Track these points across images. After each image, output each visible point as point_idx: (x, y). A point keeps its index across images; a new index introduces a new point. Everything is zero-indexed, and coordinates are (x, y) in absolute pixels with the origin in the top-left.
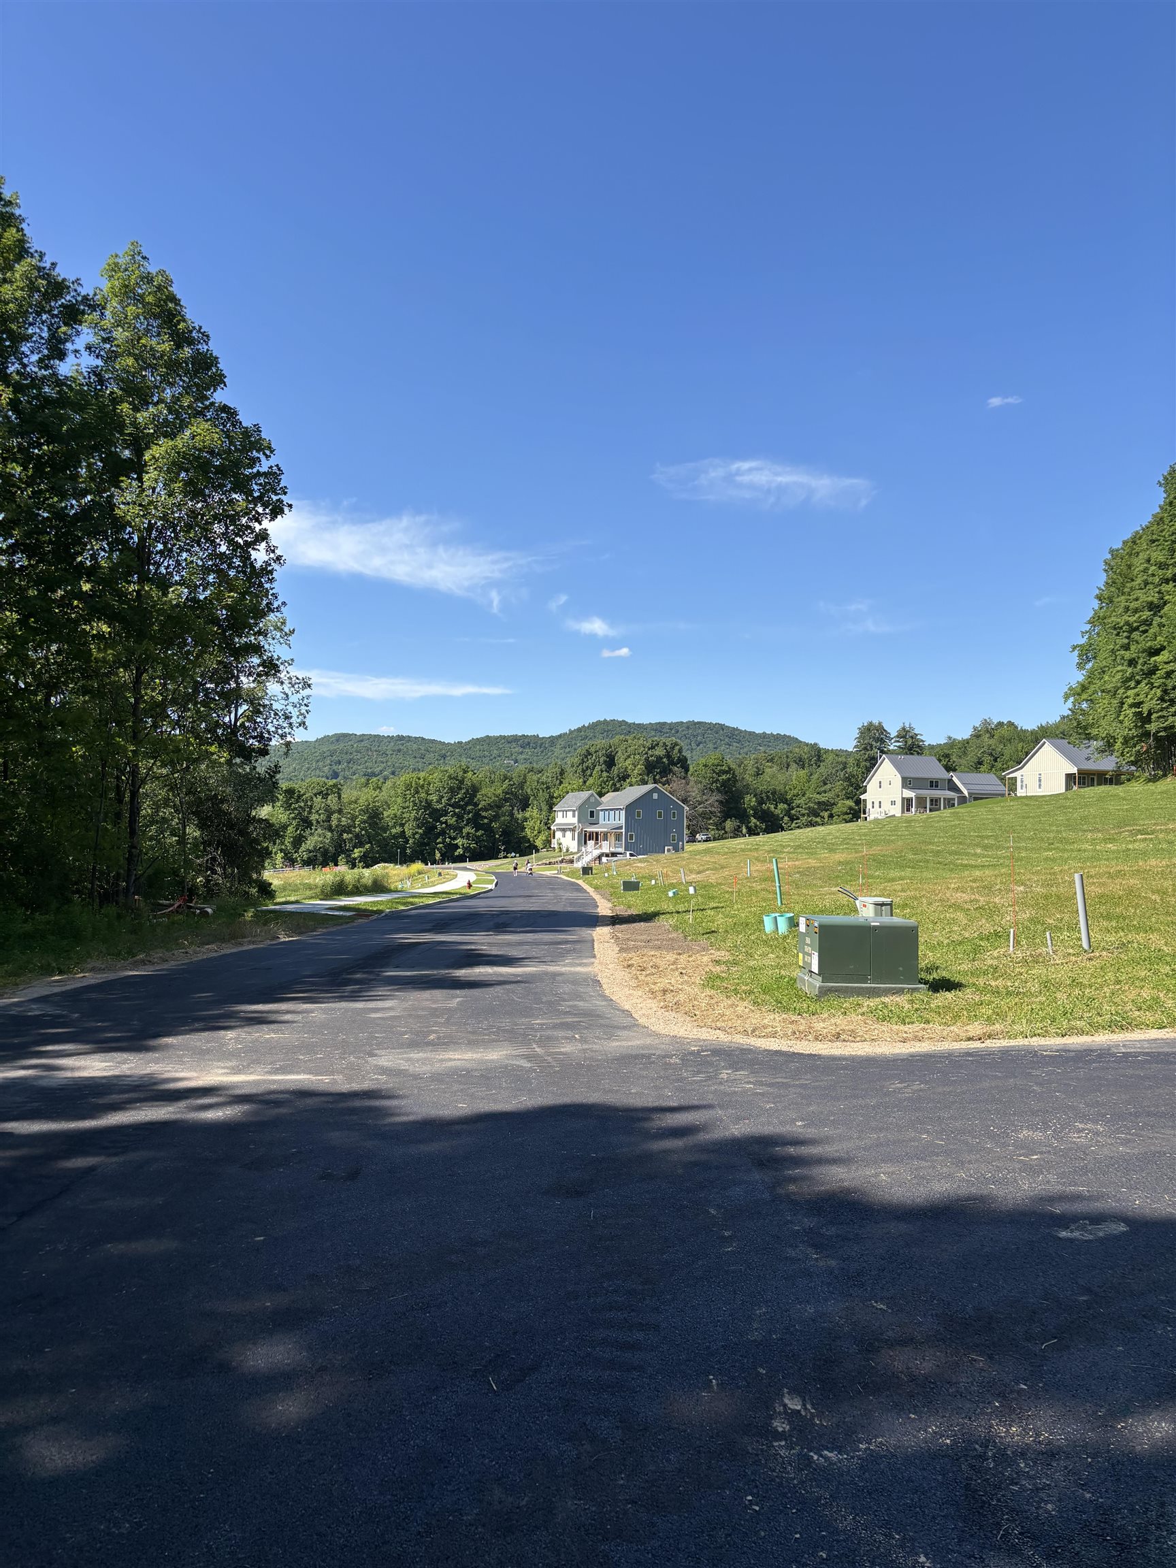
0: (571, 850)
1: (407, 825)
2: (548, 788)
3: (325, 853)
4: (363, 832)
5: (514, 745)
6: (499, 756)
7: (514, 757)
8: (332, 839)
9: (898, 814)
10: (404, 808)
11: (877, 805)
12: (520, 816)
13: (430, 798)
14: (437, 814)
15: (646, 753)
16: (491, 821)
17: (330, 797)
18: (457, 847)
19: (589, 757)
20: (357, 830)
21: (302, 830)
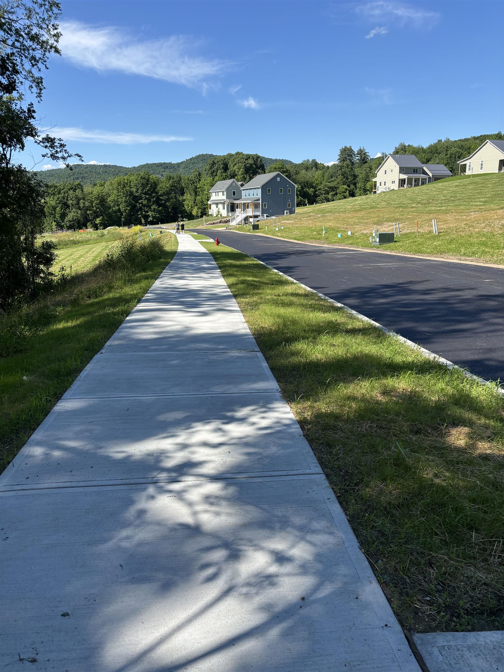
0: (223, 215)
1: (121, 205)
2: (194, 183)
3: (79, 222)
4: (98, 210)
5: (160, 167)
6: (154, 173)
7: (161, 174)
8: (82, 214)
9: (396, 188)
10: (118, 196)
11: (383, 184)
12: (181, 199)
13: (132, 190)
14: (136, 199)
15: (245, 162)
16: (166, 202)
17: (77, 191)
18: (149, 216)
19: (214, 165)
20: (95, 208)
21: (64, 209)
